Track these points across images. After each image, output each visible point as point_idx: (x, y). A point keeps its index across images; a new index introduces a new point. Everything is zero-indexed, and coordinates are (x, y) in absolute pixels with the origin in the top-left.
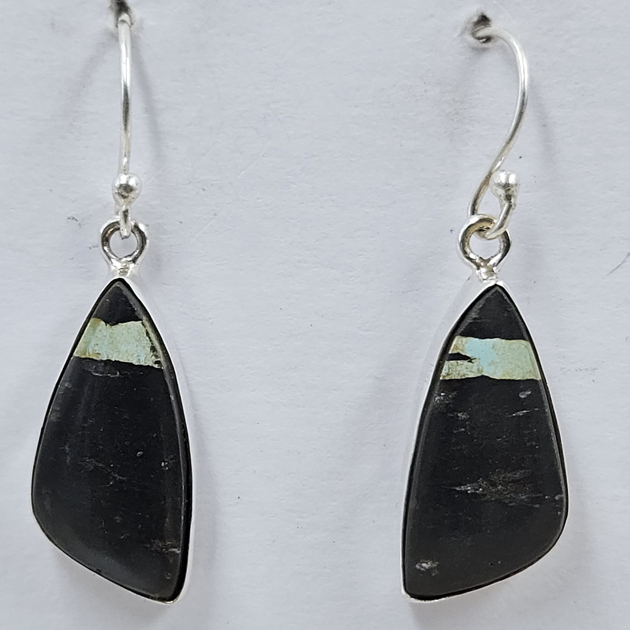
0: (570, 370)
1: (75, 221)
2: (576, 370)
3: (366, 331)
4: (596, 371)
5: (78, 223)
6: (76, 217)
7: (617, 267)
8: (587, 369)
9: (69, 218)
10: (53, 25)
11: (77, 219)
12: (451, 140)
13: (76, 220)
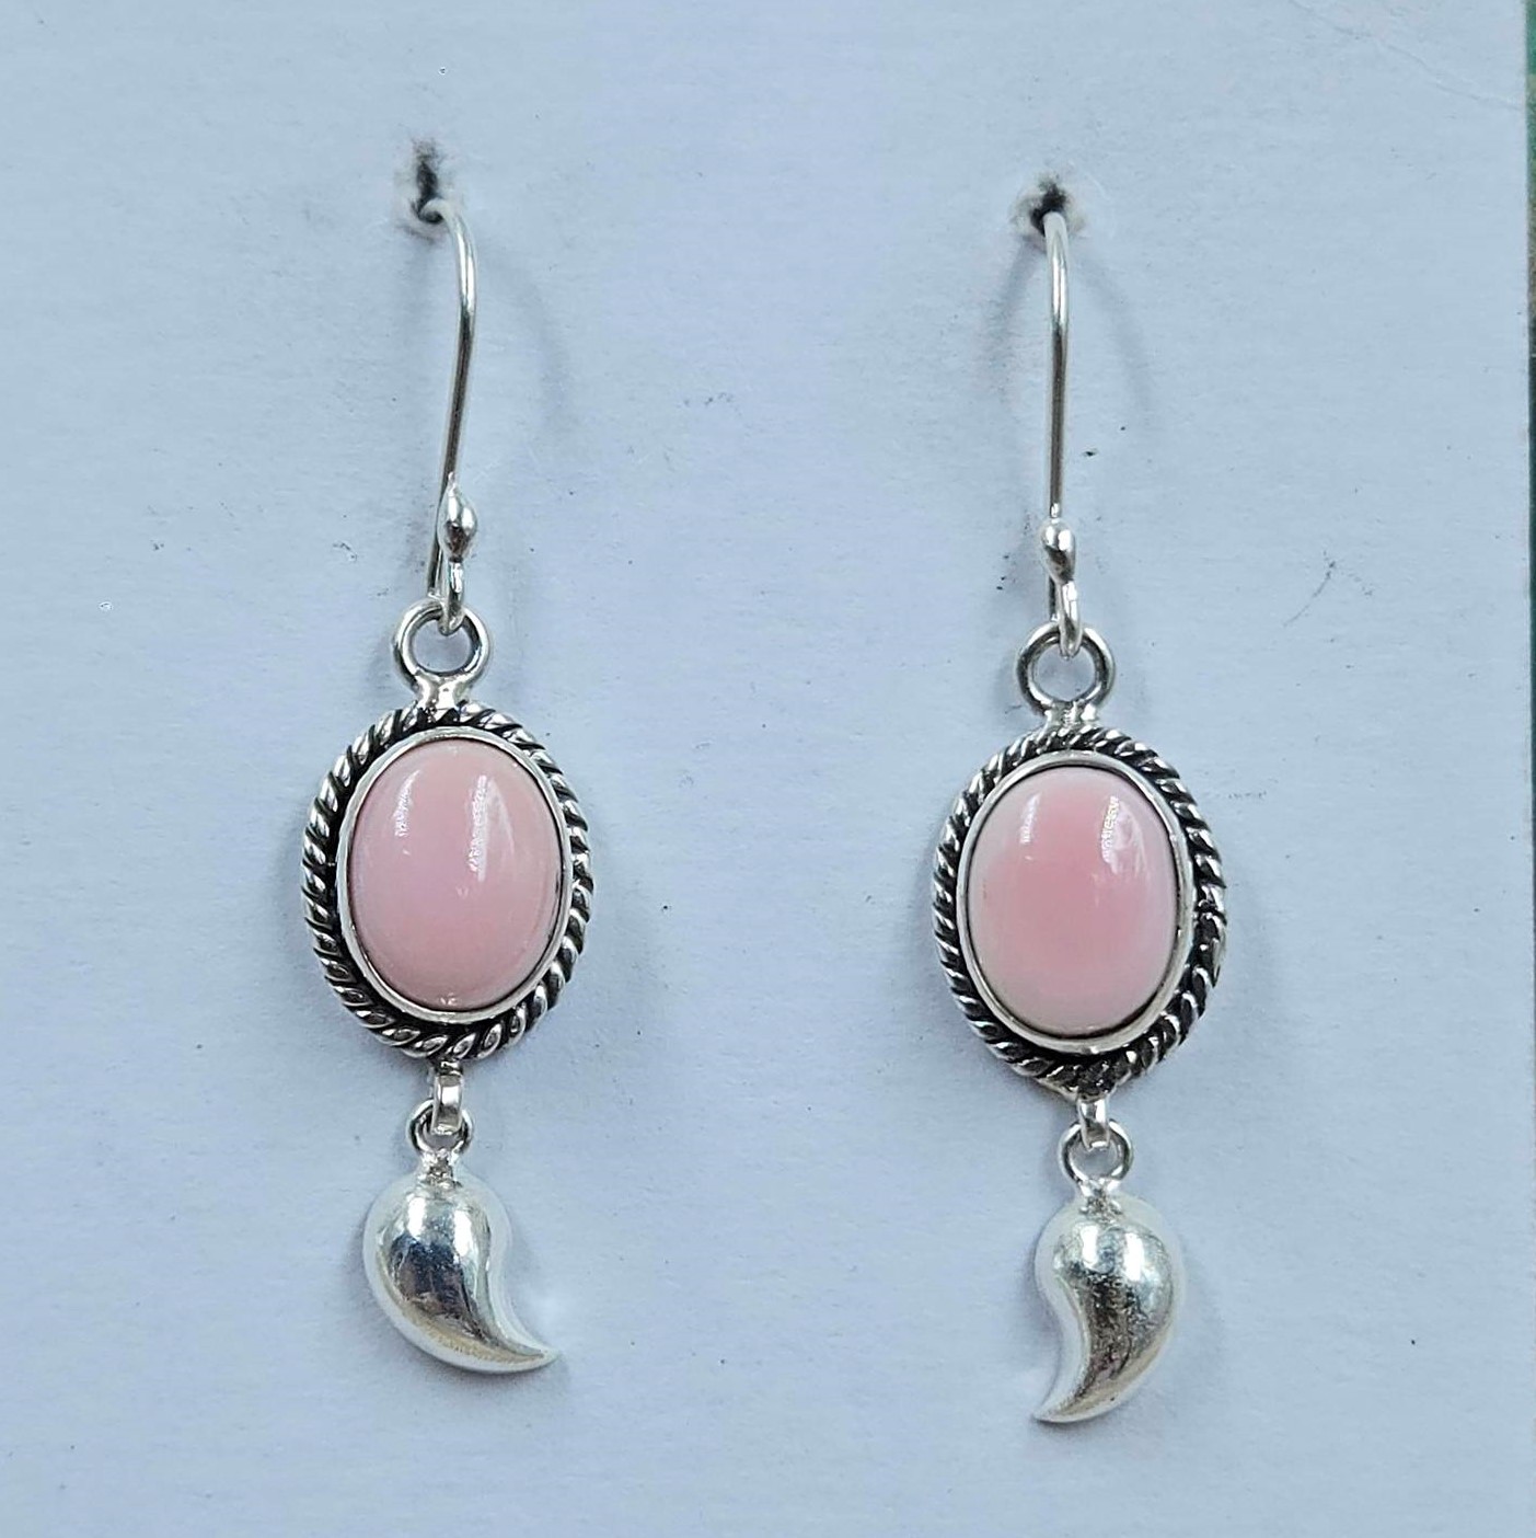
0: (1218, 796)
1: (345, 550)
2: (1230, 797)
3: (859, 734)
4: (1263, 796)
5: (349, 554)
6: (346, 543)
7: (1296, 618)
8: (1248, 795)
9: (335, 546)
10: (307, 213)
11: (349, 546)
12: (1002, 401)
13: (348, 548)
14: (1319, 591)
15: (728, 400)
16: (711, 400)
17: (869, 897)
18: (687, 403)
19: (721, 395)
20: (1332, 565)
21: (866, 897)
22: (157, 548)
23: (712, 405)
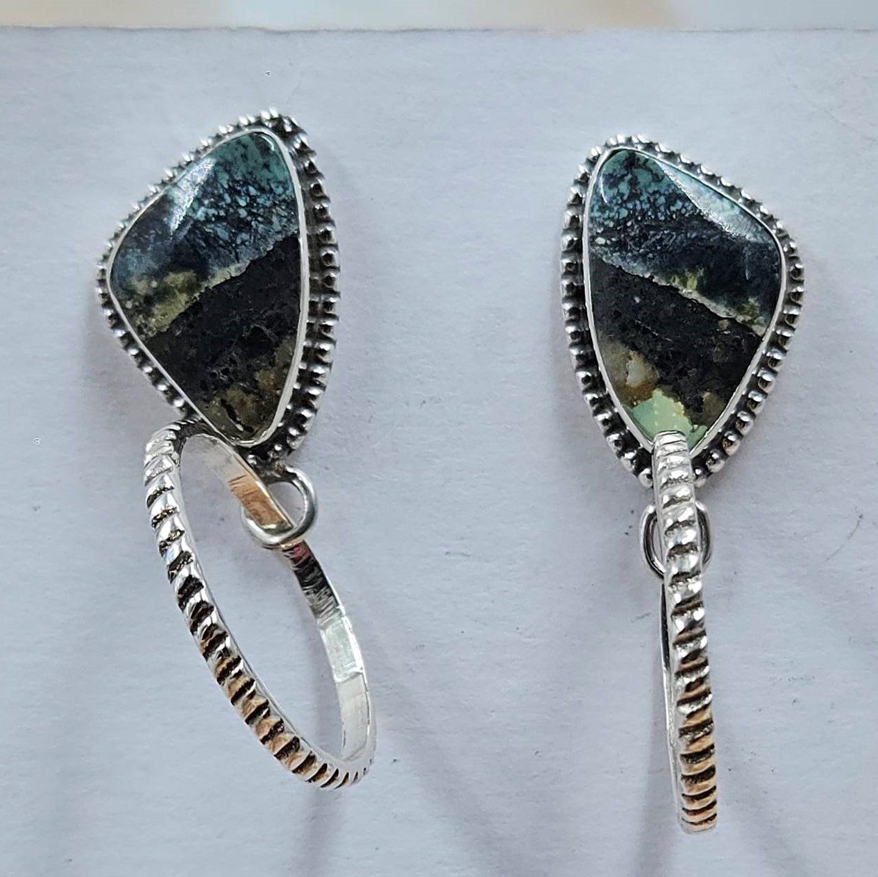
14: (852, 534)
15: (436, 402)
16: (424, 402)
17: (537, 752)
18: (408, 404)
19: (431, 398)
20: (861, 517)
21: (535, 751)
22: (36, 510)
23: (424, 405)
